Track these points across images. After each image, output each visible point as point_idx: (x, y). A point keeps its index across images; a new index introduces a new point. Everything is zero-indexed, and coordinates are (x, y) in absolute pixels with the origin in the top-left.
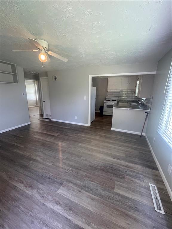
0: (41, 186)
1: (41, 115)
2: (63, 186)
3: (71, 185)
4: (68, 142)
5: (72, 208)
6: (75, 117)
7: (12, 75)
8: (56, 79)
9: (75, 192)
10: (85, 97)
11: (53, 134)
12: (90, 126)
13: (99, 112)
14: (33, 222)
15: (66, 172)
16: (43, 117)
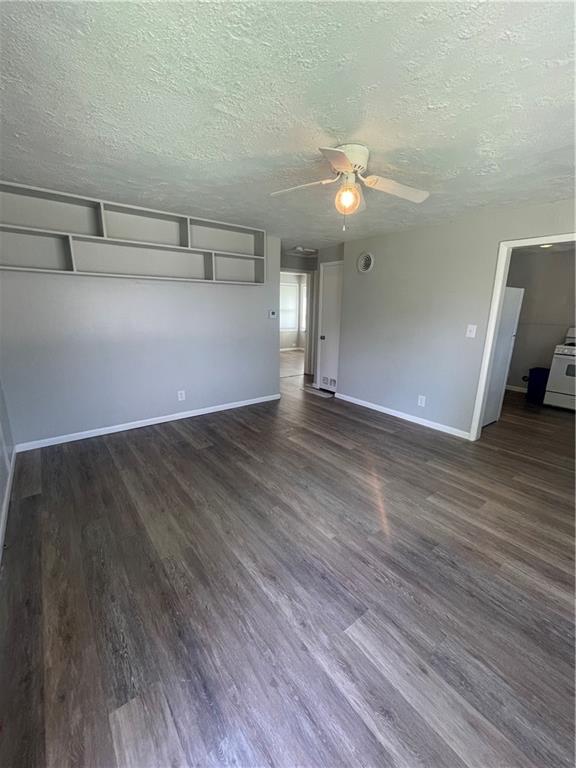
0: (299, 590)
1: (309, 378)
2: (364, 622)
3: (393, 631)
4: (388, 481)
5: (392, 710)
6: (420, 397)
7: (253, 262)
8: (367, 265)
9: (405, 662)
10: (470, 327)
11: (340, 444)
12: (477, 441)
13: (525, 390)
14: (274, 684)
15: (377, 580)
16: (314, 385)
